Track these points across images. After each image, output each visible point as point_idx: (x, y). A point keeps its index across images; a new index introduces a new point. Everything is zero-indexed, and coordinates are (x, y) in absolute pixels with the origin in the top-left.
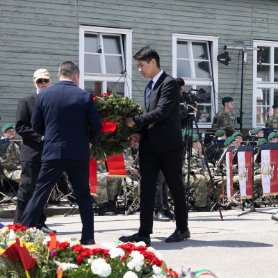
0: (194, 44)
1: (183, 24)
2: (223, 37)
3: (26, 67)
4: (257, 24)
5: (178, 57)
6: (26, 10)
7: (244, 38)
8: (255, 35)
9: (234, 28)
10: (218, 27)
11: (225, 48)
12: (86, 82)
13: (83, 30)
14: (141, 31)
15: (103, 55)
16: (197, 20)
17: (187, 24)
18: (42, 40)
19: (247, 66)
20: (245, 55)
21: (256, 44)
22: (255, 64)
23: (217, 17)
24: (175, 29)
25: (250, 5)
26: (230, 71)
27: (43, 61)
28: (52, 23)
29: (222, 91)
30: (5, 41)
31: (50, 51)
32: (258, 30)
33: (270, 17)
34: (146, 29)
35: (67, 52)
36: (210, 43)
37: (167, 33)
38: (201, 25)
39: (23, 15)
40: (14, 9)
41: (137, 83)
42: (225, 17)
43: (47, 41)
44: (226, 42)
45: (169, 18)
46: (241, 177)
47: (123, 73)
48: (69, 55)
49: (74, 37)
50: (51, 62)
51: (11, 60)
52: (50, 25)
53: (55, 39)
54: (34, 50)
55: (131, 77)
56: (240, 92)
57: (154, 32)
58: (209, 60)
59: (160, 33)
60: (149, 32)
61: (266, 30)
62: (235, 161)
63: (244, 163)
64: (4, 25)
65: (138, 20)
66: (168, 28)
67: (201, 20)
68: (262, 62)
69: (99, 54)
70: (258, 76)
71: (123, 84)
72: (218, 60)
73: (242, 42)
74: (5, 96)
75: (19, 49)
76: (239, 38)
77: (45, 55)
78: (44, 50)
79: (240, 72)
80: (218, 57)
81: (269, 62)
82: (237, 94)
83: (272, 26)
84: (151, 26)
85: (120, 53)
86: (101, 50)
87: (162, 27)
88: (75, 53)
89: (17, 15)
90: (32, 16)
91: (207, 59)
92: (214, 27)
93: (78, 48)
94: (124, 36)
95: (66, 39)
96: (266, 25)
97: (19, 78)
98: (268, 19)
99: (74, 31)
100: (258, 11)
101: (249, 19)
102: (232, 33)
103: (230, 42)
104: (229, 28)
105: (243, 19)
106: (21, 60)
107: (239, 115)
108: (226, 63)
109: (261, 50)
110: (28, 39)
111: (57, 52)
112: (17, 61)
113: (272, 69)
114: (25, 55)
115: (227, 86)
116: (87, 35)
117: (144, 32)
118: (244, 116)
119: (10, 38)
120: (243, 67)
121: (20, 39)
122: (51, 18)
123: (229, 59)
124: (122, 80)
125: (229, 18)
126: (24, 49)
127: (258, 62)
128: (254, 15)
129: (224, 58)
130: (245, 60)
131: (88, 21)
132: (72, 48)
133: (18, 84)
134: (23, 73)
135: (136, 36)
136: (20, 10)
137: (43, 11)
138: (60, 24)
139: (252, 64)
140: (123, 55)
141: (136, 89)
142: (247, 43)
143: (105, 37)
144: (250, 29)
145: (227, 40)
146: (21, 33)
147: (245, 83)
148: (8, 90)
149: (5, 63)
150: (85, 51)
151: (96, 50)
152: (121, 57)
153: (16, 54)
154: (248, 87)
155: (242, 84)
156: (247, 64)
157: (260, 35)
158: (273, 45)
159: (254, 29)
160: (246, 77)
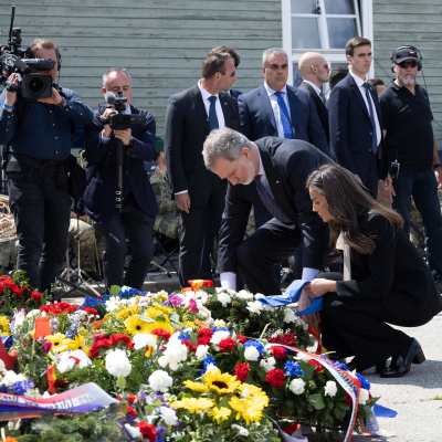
3: (194, 44)
15: (323, 18)
27: (221, 33)
31: (233, 14)
35: (261, 15)
41: (382, 64)
48: (264, 20)
50: (235, 33)
51: (169, 33)
54: (206, 15)
69: (316, 16)
74: (160, 93)
75: (182, 14)
77: (224, 22)
78: (222, 14)
85: (353, 13)
86: (319, 8)
88: (275, 17)
93: (280, 8)
97: (183, 63)
106: (185, 33)
111: (244, 16)
112: (178, 33)
114: (191, 24)
126: (190, 14)
132: (269, 7)
133: (181, 73)
134: (189, 54)
140: (357, 16)
148: (165, 84)
149: (158, 37)
150: (292, 12)
151: (311, 9)
152: (355, 20)
153: (177, 22)
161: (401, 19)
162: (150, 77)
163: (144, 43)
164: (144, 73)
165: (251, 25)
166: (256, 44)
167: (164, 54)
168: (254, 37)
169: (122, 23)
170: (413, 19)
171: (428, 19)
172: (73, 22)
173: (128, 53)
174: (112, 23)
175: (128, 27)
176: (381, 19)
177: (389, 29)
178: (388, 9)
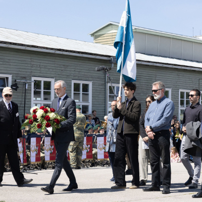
2: (14, 75)
4: (34, 68)
7: (26, 76)
8: (33, 74)
9: (20, 70)
10: (12, 69)
11: (16, 80)
19: (28, 91)
20: (27, 85)
21: (33, 79)
23: (11, 64)
25: (30, 58)
26: (18, 94)
32: (34, 71)
33: (41, 64)
36: (7, 78)
38: (2, 68)
42: (16, 64)
44: (15, 78)
56: (24, 106)
61: (39, 71)
67: (2, 66)
68: (36, 89)
70: (34, 97)
73: (25, 78)
76: (24, 76)
79: (24, 94)
80: (11, 86)
81: (40, 89)
82: (22, 107)
83: (43, 69)
92: (9, 69)
96: (39, 69)
98: (40, 65)
100: (34, 61)
101: (29, 65)
102: (20, 73)
103: (18, 78)
104: (18, 70)
105: (26, 65)
107: (23, 118)
108: (16, 89)
109: (36, 82)
113: (42, 93)
120: (26, 92)
123: (17, 87)
125: (18, 64)
127: (34, 89)
128: (32, 63)
129: (15, 86)
130: (27, 88)
139: (31, 90)
142: (28, 78)
144: (30, 71)
145: (17, 77)
154: (28, 103)
155: (25, 101)
156: (28, 90)
157: (35, 74)
158: (43, 80)
159: (32, 71)
160: (27, 97)
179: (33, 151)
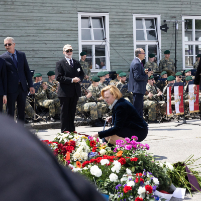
0: (146, 20)
1: (139, 8)
3: (48, 39)
4: (184, 6)
5: (136, 28)
6: (47, 5)
7: (176, 15)
8: (183, 12)
9: (170, 9)
10: (161, 8)
11: (165, 21)
12: (83, 46)
13: (80, 15)
14: (114, 13)
15: (92, 29)
16: (147, 5)
17: (141, 8)
18: (57, 22)
19: (178, 32)
20: (177, 25)
21: (184, 18)
22: (184, 30)
23: (159, 2)
24: (135, 11)
26: (168, 35)
27: (58, 35)
28: (62, 12)
29: (163, 48)
30: (35, 24)
31: (61, 28)
32: (185, 9)
33: (192, 1)
34: (117, 12)
35: (71, 29)
36: (156, 19)
37: (130, 14)
38: (150, 8)
39: (45, 8)
40: (40, 5)
41: (112, 45)
43: (60, 22)
44: (165, 18)
45: (130, 5)
46: (176, 101)
47: (104, 39)
49: (75, 19)
50: (62, 35)
51: (40, 35)
52: (61, 13)
53: (64, 21)
54: (52, 28)
55: (109, 41)
56: (175, 48)
57: (121, 14)
58: (155, 29)
59: (126, 14)
60: (119, 14)
61: (190, 9)
62: (172, 92)
63: (178, 93)
64: (35, 15)
65: (112, 7)
66: (130, 11)
67: (150, 5)
68: (188, 29)
69: (90, 29)
70: (185, 36)
71: (104, 46)
72: (161, 29)
73: (175, 17)
74: (36, 56)
75: (44, 28)
76: (173, 15)
77: (58, 31)
78: (58, 28)
79: (174, 36)
80: (161, 27)
81: (192, 29)
82: (173, 49)
83: (193, 6)
84: (120, 11)
85: (102, 28)
86: (91, 26)
87: (127, 11)
88: (76, 29)
89: (42, 8)
90: (51, 8)
91: (154, 28)
92: (158, 9)
93: (78, 26)
94: (104, 17)
95: (71, 21)
96: (190, 6)
97: (44, 45)
98: (190, 2)
99: (75, 16)
101: (179, 3)
102: (169, 12)
103: (168, 18)
104: (167, 9)
105: (176, 3)
106: (45, 35)
107: (174, 62)
108: (166, 31)
109: (187, 22)
110: (49, 22)
111: (65, 29)
112: (42, 35)
113: (194, 33)
114: (47, 32)
115: (167, 45)
116: (82, 18)
117: (116, 14)
118: (177, 63)
119: (38, 22)
120: (176, 33)
121: (44, 22)
122: (61, 9)
123: (167, 28)
124: (104, 43)
125: (167, 3)
126: (47, 28)
127: (185, 29)
129: (165, 27)
130: (177, 28)
131: (83, 10)
132: (74, 26)
133: (44, 49)
134: (46, 42)
135: (111, 17)
136: (44, 5)
137: (57, 5)
138: (67, 12)
139: (181, 31)
140: (103, 29)
141: (112, 48)
142: (178, 18)
143: (93, 18)
144: (180, 9)
145: (166, 16)
146: (45, 19)
147: (177, 42)
148: (38, 53)
149: (36, 36)
150: (82, 27)
151: (88, 26)
152: (103, 30)
153: (42, 31)
154: (180, 45)
155: (176, 43)
156: (178, 30)
157: (186, 12)
158: (194, 18)
159: (182, 9)
160: (178, 39)
161: (119, 30)
162: (33, 50)
163: (31, 38)
164: (31, 49)
165: (68, 32)
166: (69, 39)
167: (38, 42)
168: (69, 36)
169: (23, 31)
170: (123, 30)
171: (128, 30)
172: (7, 31)
173: (25, 42)
174: (20, 31)
175: (26, 33)
176: (112, 30)
177: (115, 33)
178: (114, 26)
179: (191, 99)
